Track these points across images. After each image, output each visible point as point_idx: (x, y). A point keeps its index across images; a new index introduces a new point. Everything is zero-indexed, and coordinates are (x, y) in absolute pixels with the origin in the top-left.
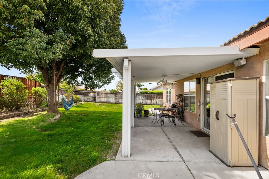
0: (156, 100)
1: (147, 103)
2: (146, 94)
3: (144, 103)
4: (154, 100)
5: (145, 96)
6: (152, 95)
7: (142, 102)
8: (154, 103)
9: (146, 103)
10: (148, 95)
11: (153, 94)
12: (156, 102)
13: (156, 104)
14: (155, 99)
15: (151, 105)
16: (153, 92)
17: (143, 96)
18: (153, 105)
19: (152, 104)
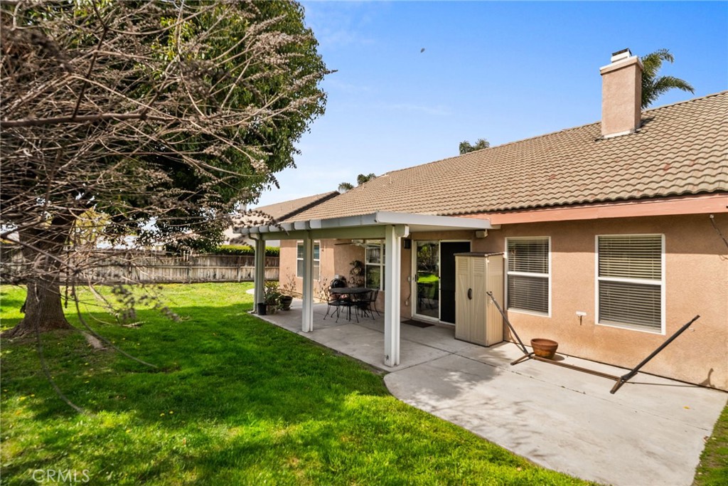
0: (248, 270)
1: (226, 276)
2: (223, 255)
3: (217, 277)
4: (244, 270)
5: (221, 259)
6: (240, 256)
7: (212, 274)
8: (244, 277)
9: (223, 278)
10: (227, 258)
11: (241, 254)
12: (249, 275)
13: (248, 279)
14: (246, 266)
15: (236, 282)
16: (241, 250)
17: (214, 259)
18: (241, 281)
19: (239, 280)
